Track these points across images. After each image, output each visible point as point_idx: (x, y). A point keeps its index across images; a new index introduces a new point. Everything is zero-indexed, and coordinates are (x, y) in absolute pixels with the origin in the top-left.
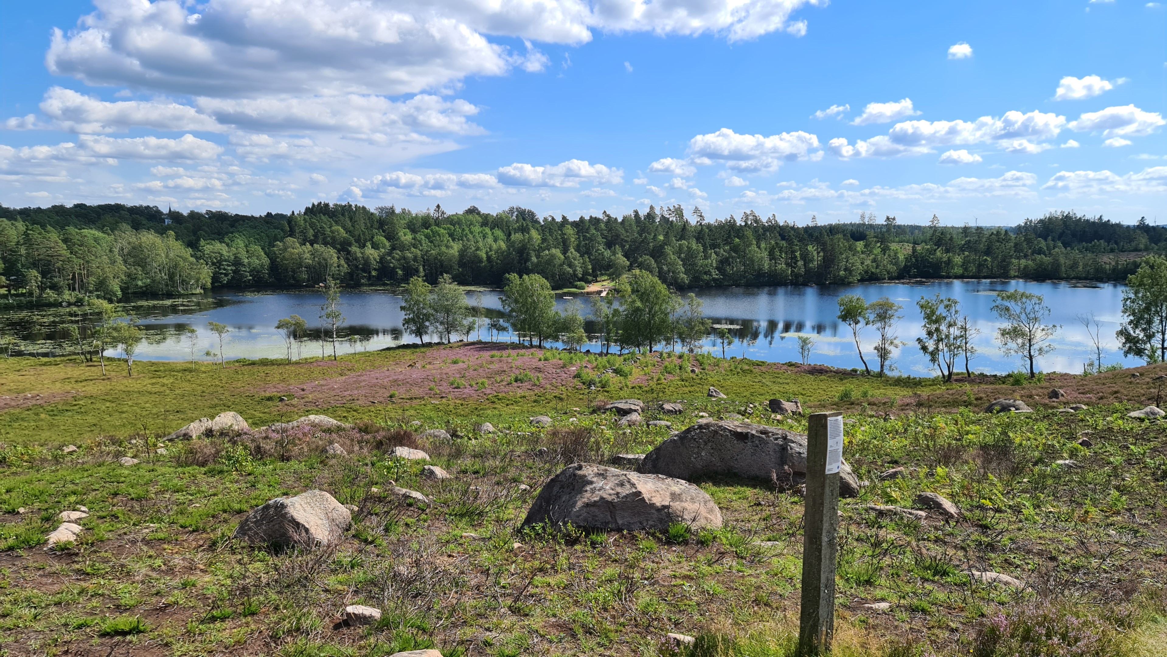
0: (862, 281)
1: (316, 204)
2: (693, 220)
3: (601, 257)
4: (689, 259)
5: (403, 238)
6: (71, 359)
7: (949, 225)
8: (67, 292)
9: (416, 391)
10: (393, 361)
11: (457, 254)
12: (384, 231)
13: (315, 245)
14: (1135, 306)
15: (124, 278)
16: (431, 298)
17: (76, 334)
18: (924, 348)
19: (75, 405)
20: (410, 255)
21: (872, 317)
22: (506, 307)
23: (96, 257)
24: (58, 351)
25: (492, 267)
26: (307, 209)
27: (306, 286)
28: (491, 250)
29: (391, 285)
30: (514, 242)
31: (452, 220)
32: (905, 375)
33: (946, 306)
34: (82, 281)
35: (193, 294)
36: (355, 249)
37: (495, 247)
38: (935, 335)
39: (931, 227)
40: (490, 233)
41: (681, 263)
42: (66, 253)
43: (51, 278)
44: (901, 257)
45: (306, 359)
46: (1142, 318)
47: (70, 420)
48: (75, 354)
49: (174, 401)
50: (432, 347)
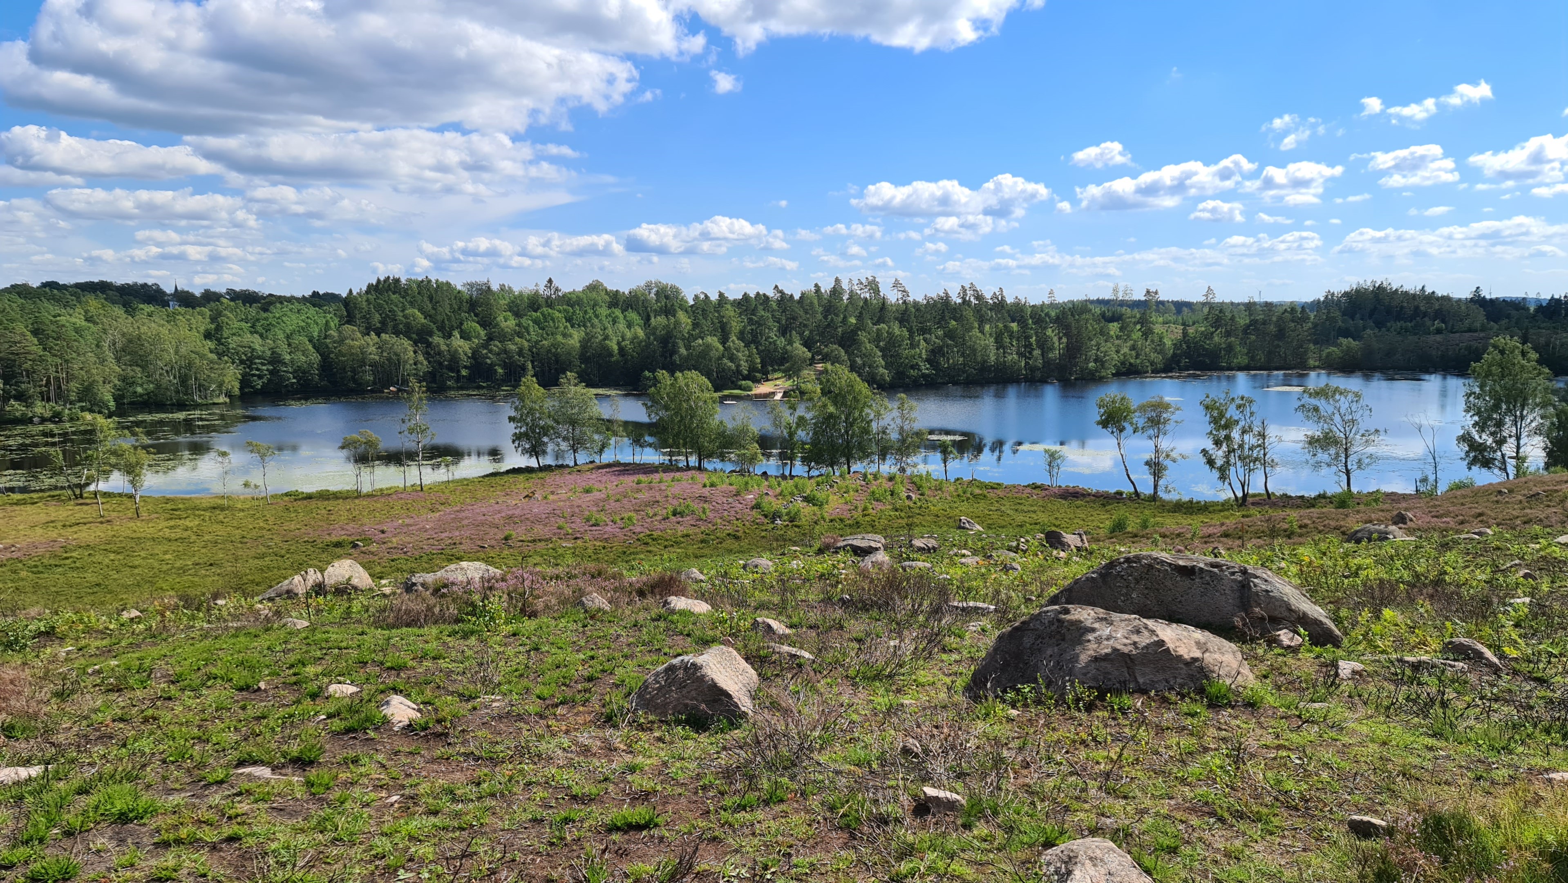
0: (1118, 374)
1: (382, 279)
2: (893, 297)
3: (772, 346)
4: (890, 349)
5: (503, 324)
6: (54, 495)
7: (1227, 301)
8: (39, 403)
9: (539, 530)
10: (501, 491)
11: (578, 345)
12: (476, 315)
13: (383, 335)
14: (1479, 403)
15: (117, 382)
16: (550, 404)
17: (60, 460)
18: (1211, 462)
19: (67, 558)
20: (513, 347)
21: (1141, 422)
22: (653, 416)
23: (79, 355)
24: (34, 485)
25: (626, 361)
26: (370, 286)
27: (372, 391)
28: (624, 340)
29: (488, 388)
30: (655, 328)
31: (570, 299)
32: (1185, 498)
33: (1239, 407)
34: (60, 387)
35: (214, 404)
36: (437, 339)
37: (629, 335)
38: (1224, 445)
39: (1204, 304)
40: (621, 316)
41: (880, 354)
42: (36, 349)
43: (17, 384)
44: (1168, 343)
45: (381, 490)
46: (1490, 418)
47: (62, 579)
48: (56, 488)
49: (203, 551)
50: (552, 471)
